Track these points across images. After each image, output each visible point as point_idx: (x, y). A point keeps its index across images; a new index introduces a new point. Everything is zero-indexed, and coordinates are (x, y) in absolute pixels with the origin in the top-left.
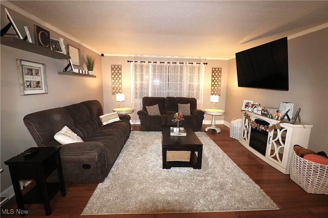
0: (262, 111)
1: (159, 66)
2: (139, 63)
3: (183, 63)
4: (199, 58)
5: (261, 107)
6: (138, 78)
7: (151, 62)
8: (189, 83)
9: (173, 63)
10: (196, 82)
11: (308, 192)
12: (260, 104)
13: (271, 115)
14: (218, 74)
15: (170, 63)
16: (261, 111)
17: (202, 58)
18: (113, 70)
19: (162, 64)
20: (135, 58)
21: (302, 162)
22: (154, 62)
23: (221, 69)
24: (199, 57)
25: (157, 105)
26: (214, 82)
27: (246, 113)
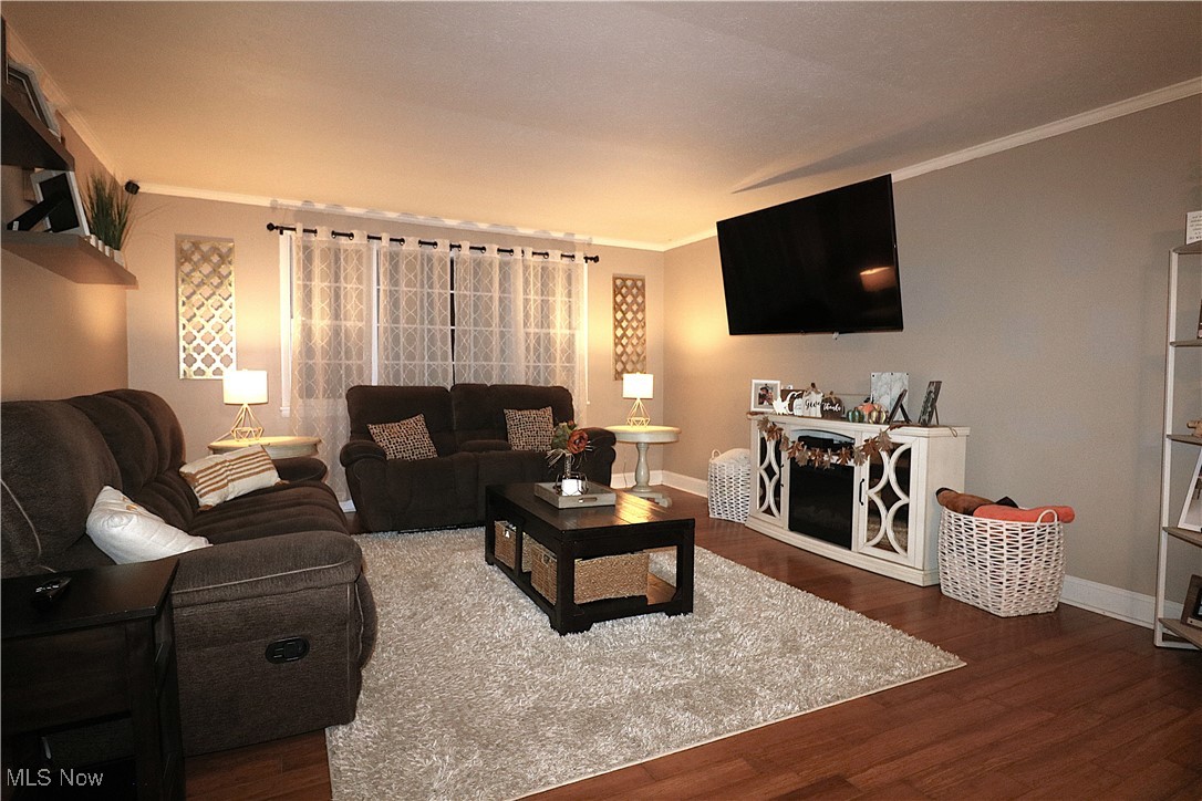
0: (822, 407)
1: (415, 258)
2: (323, 235)
3: (512, 251)
4: (568, 239)
5: (818, 393)
6: (318, 304)
7: (380, 239)
8: (537, 330)
9: (471, 248)
10: (561, 327)
11: (1003, 615)
12: (813, 385)
13: (859, 412)
14: (635, 297)
15: (460, 246)
16: (819, 407)
17: (579, 237)
18: (188, 259)
19: (427, 251)
20: (299, 214)
21: (974, 527)
22: (391, 240)
23: (643, 280)
24: (567, 234)
25: (420, 417)
26: (622, 327)
27: (766, 421)
